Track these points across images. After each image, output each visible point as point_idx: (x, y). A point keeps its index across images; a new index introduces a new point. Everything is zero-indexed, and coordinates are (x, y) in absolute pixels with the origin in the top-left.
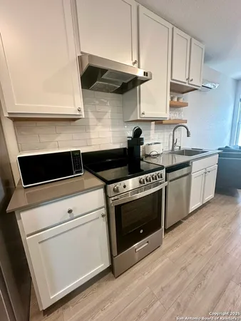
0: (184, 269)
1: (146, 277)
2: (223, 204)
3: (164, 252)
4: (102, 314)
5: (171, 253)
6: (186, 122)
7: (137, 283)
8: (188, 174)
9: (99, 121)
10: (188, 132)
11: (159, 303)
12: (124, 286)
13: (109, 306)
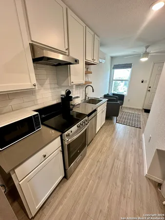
0: (98, 161)
1: (83, 173)
2: (108, 125)
3: (88, 157)
4: (66, 200)
5: (92, 156)
6: (91, 83)
7: (79, 177)
8: (96, 115)
9: (42, 86)
10: (93, 89)
11: (91, 181)
12: (73, 182)
13: (69, 194)
